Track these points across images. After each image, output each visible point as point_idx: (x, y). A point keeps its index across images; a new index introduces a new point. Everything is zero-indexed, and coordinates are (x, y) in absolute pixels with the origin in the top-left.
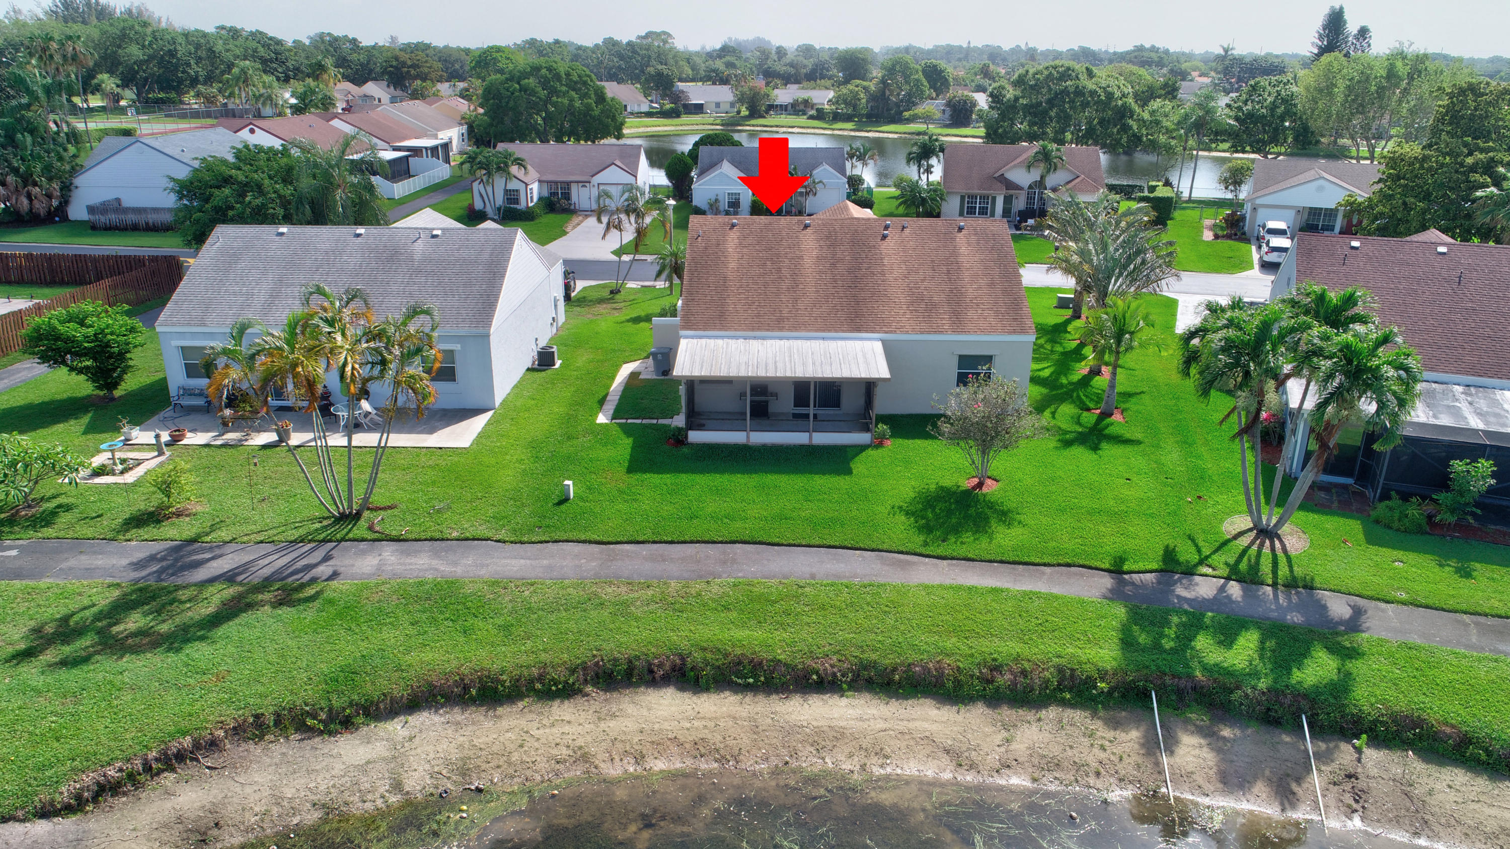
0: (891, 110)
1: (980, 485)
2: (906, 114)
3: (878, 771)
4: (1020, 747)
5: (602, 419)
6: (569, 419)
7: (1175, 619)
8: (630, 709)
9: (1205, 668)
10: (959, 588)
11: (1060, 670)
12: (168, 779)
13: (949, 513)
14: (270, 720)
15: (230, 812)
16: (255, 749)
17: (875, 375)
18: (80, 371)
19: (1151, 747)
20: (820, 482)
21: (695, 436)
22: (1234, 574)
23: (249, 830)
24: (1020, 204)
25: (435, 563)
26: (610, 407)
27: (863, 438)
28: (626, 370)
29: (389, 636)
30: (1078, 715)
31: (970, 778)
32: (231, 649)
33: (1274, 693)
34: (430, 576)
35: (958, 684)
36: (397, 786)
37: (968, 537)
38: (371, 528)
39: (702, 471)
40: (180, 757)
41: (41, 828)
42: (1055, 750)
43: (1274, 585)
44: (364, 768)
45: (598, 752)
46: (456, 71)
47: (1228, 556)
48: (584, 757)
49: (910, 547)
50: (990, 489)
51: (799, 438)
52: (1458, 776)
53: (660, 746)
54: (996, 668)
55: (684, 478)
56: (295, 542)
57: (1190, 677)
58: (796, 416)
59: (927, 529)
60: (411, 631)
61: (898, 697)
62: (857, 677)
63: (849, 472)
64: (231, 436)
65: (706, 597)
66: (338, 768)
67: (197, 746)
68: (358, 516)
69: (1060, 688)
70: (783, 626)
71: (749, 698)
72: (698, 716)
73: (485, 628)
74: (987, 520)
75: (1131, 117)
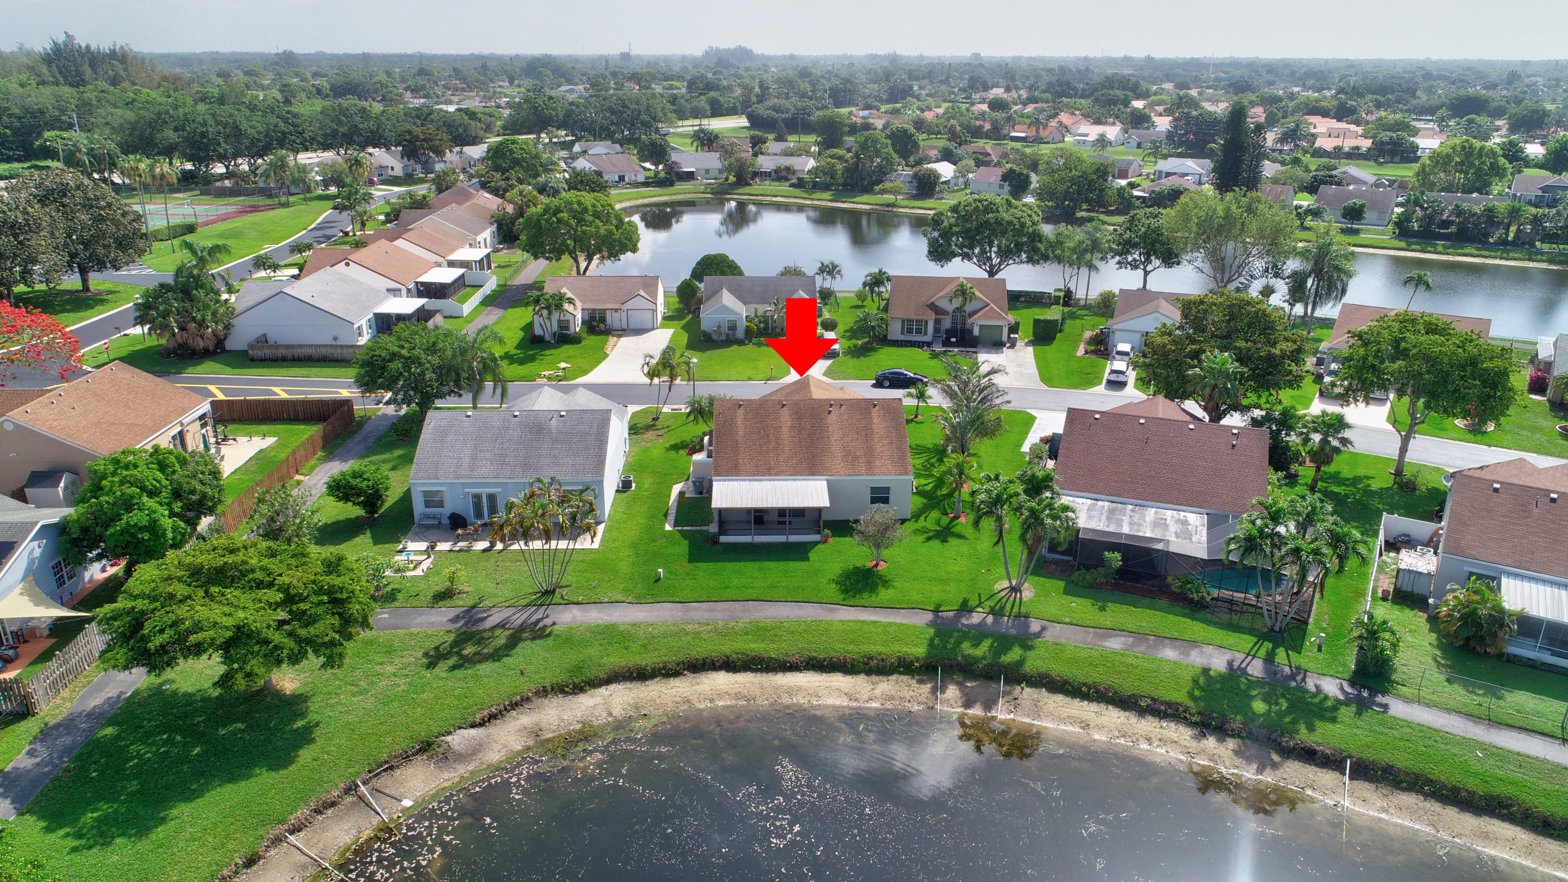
0: (864, 179)
1: (877, 565)
2: (877, 188)
3: (815, 703)
4: (878, 692)
5: (668, 527)
6: (650, 528)
7: (956, 634)
8: (706, 681)
9: (963, 656)
10: (858, 621)
11: (899, 658)
12: (514, 713)
13: (858, 581)
14: (549, 689)
15: (544, 725)
16: (546, 701)
17: (821, 505)
18: (358, 504)
19: (934, 691)
20: (793, 565)
21: (724, 539)
22: (992, 611)
23: (554, 731)
24: (947, 323)
25: (601, 615)
26: (671, 518)
27: (817, 537)
28: (676, 489)
29: (592, 651)
30: (905, 678)
31: (855, 704)
32: (521, 659)
33: (990, 665)
34: (600, 622)
35: (853, 665)
36: (610, 714)
37: (865, 595)
38: (562, 597)
39: (730, 561)
40: (517, 704)
41: (473, 731)
42: (893, 692)
43: (1009, 616)
44: (594, 707)
45: (694, 699)
46: (460, 135)
47: (991, 603)
48: (688, 701)
49: (837, 600)
50: (882, 567)
51: (781, 538)
52: (1060, 698)
53: (721, 695)
54: (870, 658)
55: (720, 565)
56: (526, 606)
57: (956, 659)
58: (779, 523)
59: (845, 591)
60: (601, 648)
61: (826, 672)
62: (808, 663)
63: (807, 559)
64: (461, 544)
65: (737, 629)
66: (583, 708)
67: (522, 700)
68: (553, 592)
69: (898, 666)
70: (774, 642)
71: (759, 674)
72: (737, 683)
73: (635, 647)
74: (876, 585)
75: (1040, 241)
